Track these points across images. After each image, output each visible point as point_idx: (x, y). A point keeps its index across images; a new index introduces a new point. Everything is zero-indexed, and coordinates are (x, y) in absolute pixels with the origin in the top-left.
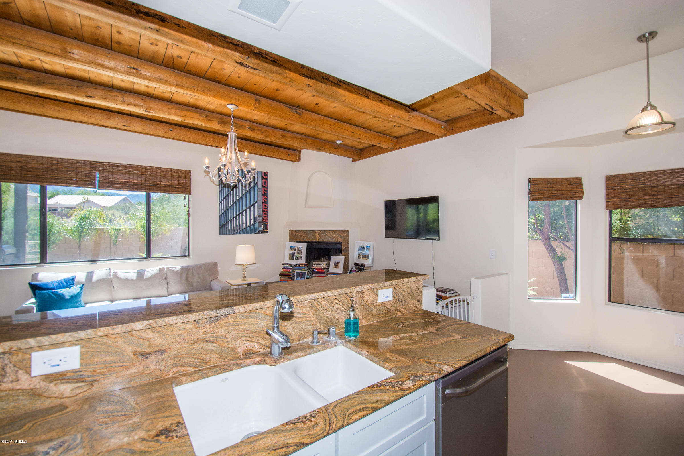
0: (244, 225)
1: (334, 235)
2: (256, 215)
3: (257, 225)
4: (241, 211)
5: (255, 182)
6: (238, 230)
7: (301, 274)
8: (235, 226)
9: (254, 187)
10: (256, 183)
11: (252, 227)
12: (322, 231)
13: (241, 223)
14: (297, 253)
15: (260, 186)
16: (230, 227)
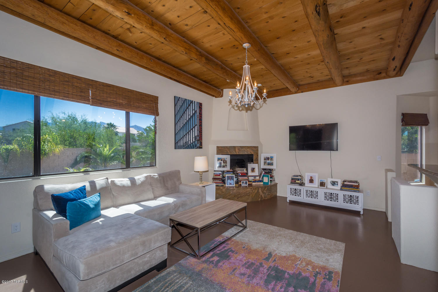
0: (189, 142)
1: (248, 150)
2: (196, 135)
3: (196, 142)
4: (187, 132)
5: (196, 110)
6: (186, 146)
7: (230, 177)
8: (184, 142)
9: (195, 113)
10: (196, 111)
11: (194, 143)
12: (240, 147)
13: (187, 141)
14: (224, 163)
15: (198, 114)
16: (181, 143)
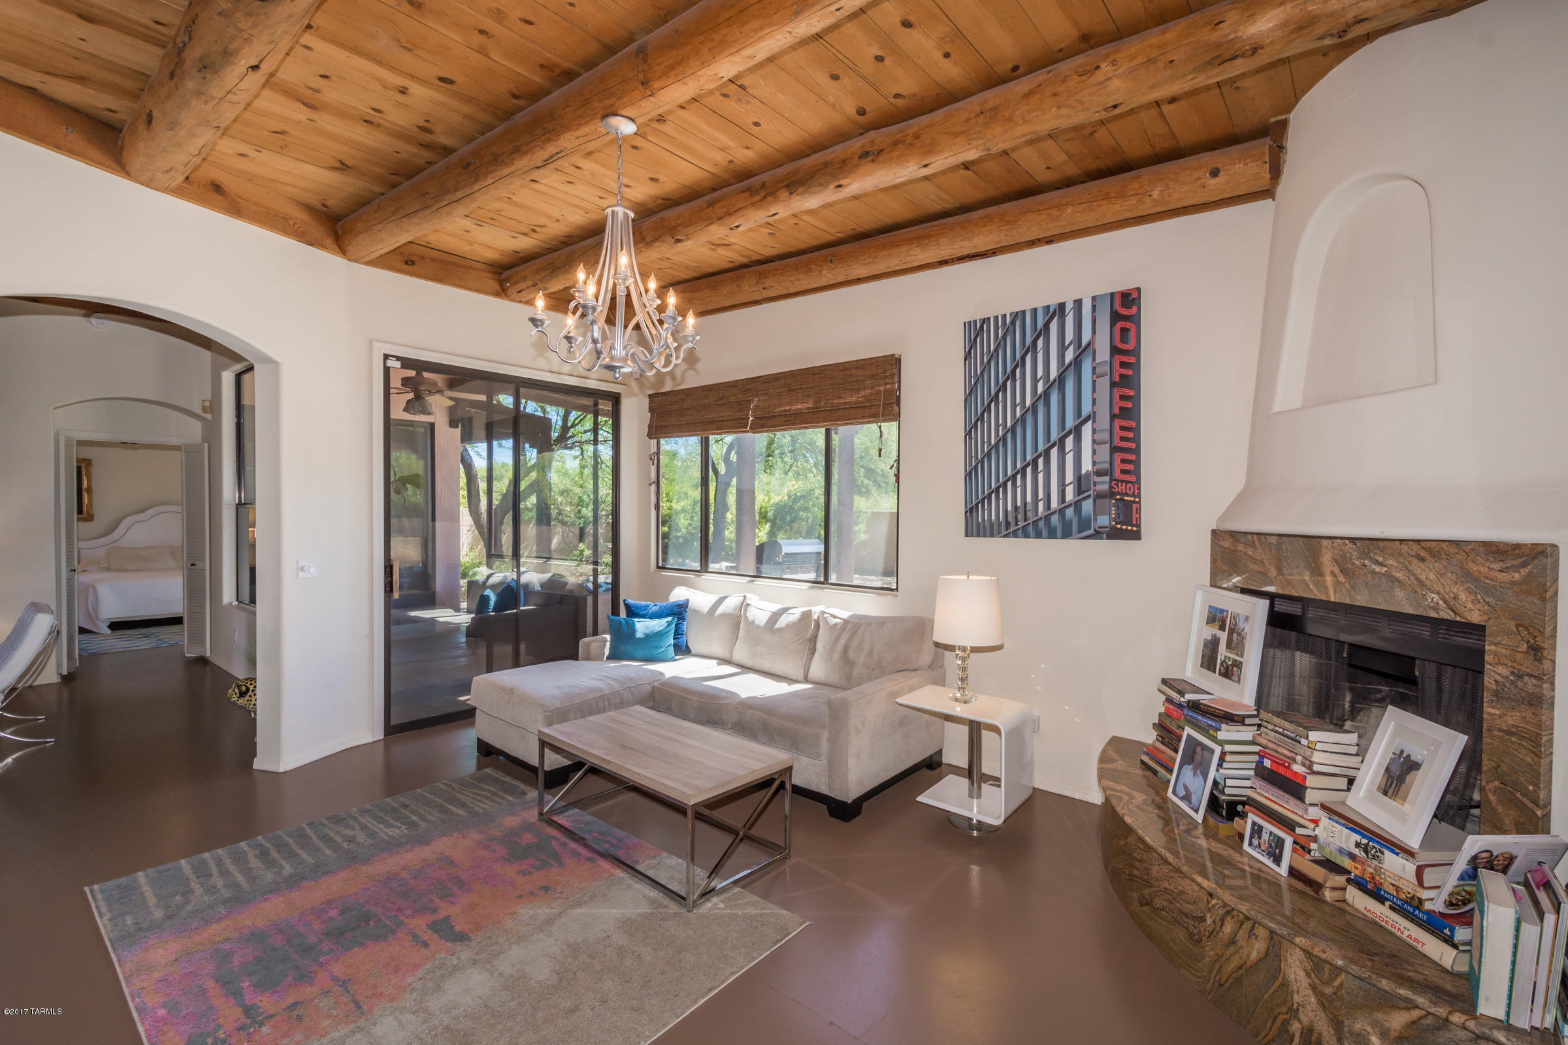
0: (1041, 504)
2: (1087, 466)
3: (1087, 506)
4: (1029, 458)
5: (1084, 342)
6: (1021, 524)
7: (1198, 750)
8: (1009, 508)
9: (1077, 362)
10: (1089, 344)
11: (1070, 512)
13: (1029, 499)
14: (1230, 642)
15: (1103, 353)
16: (993, 512)
